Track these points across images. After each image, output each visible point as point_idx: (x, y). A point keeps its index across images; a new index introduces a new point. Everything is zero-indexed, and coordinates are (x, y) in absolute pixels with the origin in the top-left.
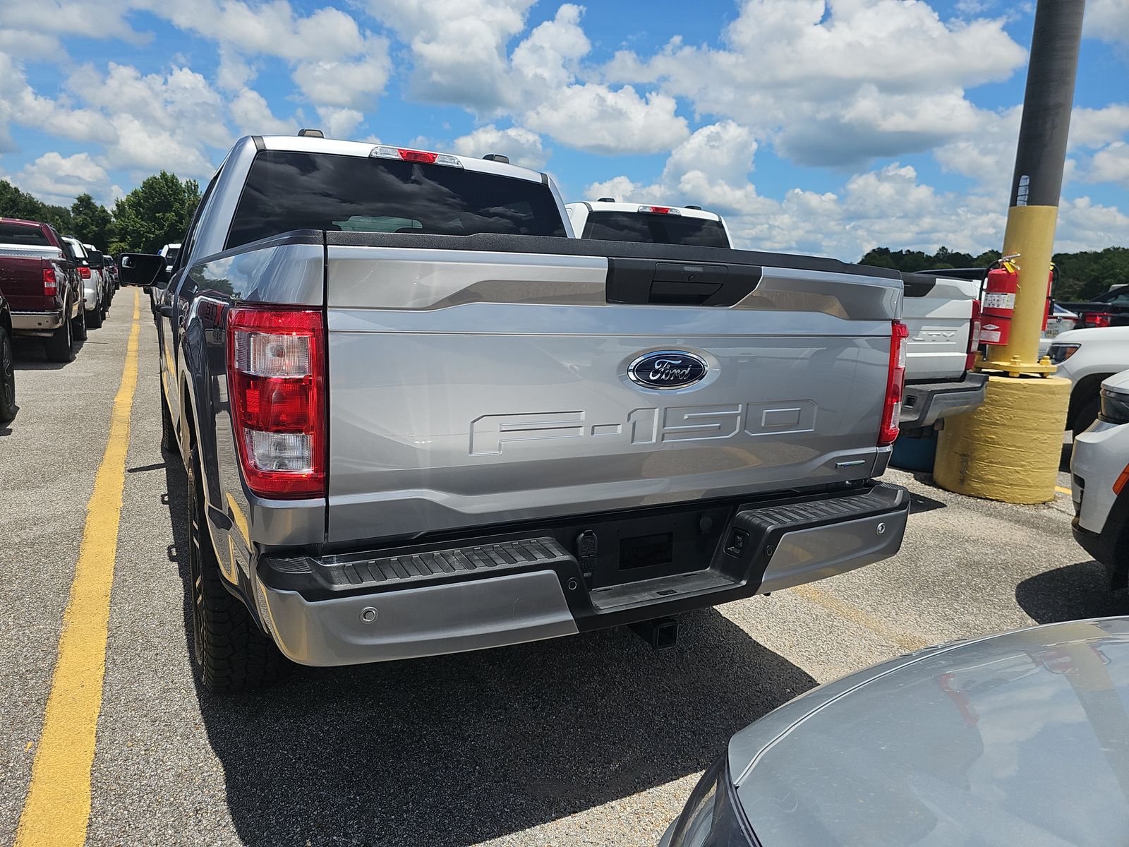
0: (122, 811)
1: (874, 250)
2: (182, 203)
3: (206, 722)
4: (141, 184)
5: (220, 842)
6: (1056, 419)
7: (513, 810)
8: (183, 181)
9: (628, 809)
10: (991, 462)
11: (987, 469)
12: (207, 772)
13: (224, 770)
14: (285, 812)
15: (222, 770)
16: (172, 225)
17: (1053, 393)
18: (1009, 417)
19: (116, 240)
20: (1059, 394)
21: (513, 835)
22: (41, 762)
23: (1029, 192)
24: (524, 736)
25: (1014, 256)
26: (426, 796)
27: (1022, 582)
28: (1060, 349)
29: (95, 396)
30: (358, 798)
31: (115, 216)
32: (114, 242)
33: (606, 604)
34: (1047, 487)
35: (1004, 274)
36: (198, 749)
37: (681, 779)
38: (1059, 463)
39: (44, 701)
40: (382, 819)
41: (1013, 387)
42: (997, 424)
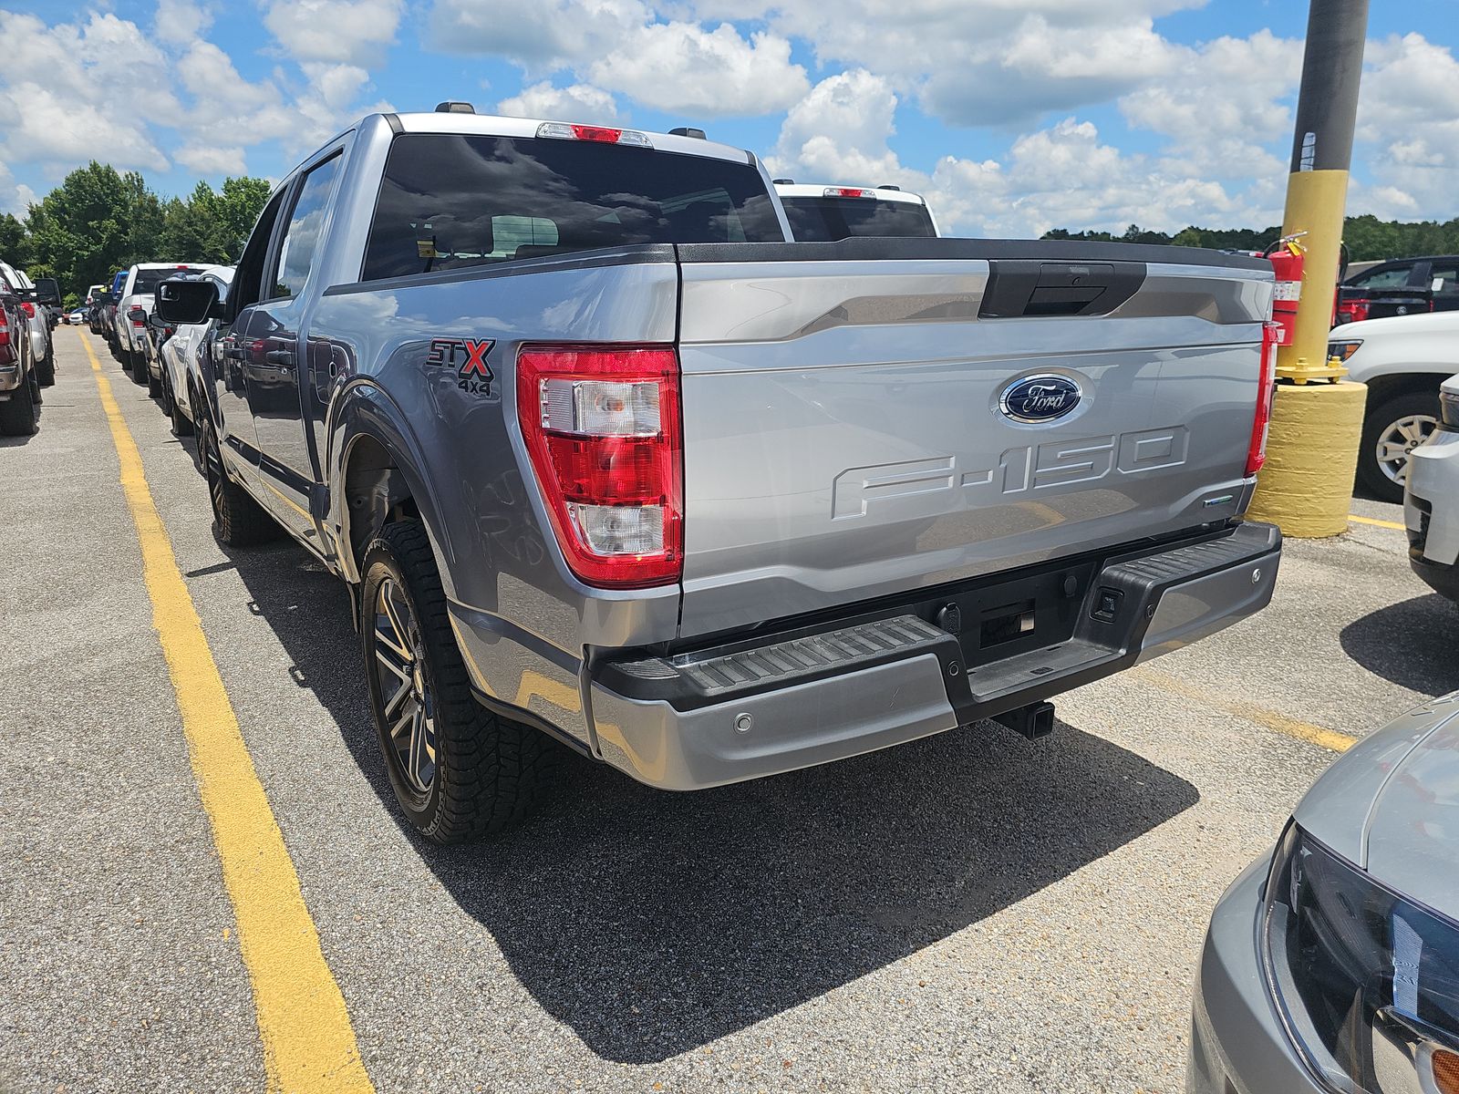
0: (385, 998)
1: (1049, 233)
2: (125, 205)
3: (442, 881)
4: (63, 182)
5: (526, 1021)
6: (1351, 433)
7: (862, 946)
8: (121, 175)
9: (996, 930)
10: (1277, 490)
11: (1271, 498)
12: (472, 940)
13: (493, 936)
14: (590, 977)
15: (490, 936)
16: (112, 237)
17: (1348, 401)
18: (1297, 434)
19: (33, 261)
20: (1354, 402)
21: (874, 973)
22: (252, 952)
23: (1316, 152)
24: (840, 860)
25: (1298, 234)
26: (752, 940)
27: (1344, 630)
28: (1337, 347)
29: (91, 477)
30: (671, 950)
31: (30, 228)
32: (32, 264)
33: (985, 689)
34: (1341, 515)
35: (1289, 258)
36: (448, 914)
37: (1043, 890)
38: (1353, 486)
39: (219, 876)
40: (712, 973)
41: (1302, 396)
42: (1283, 443)
